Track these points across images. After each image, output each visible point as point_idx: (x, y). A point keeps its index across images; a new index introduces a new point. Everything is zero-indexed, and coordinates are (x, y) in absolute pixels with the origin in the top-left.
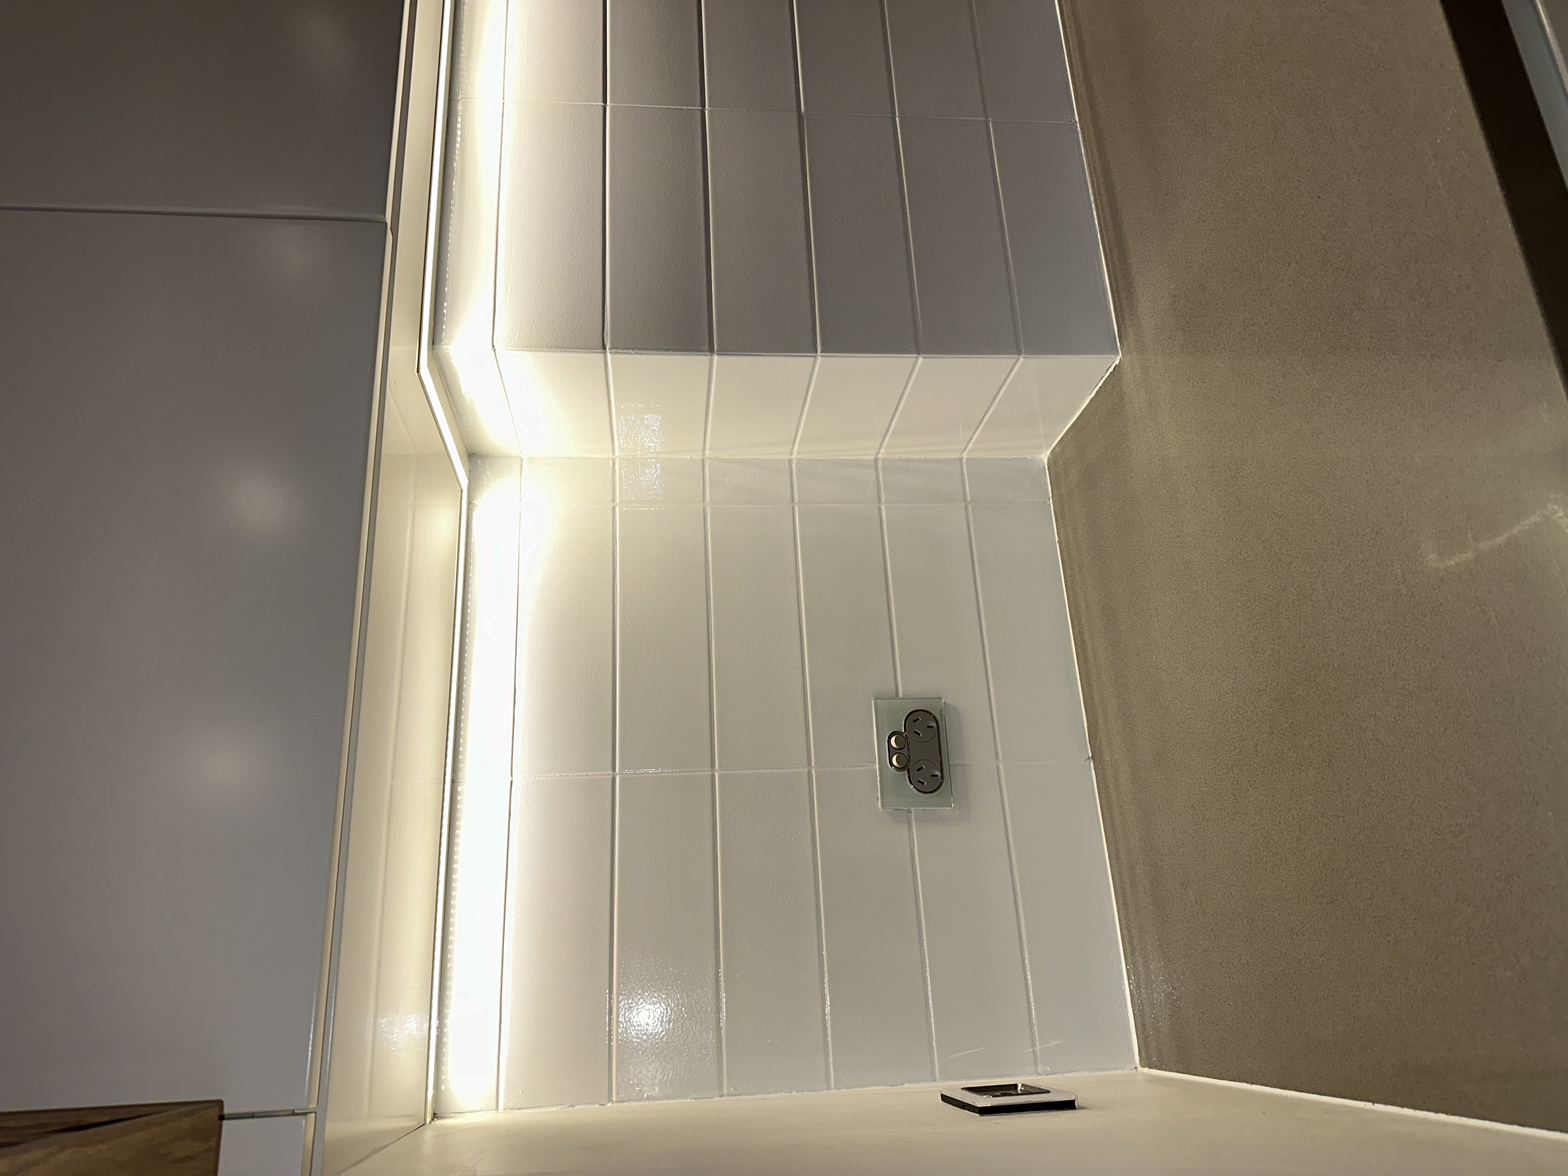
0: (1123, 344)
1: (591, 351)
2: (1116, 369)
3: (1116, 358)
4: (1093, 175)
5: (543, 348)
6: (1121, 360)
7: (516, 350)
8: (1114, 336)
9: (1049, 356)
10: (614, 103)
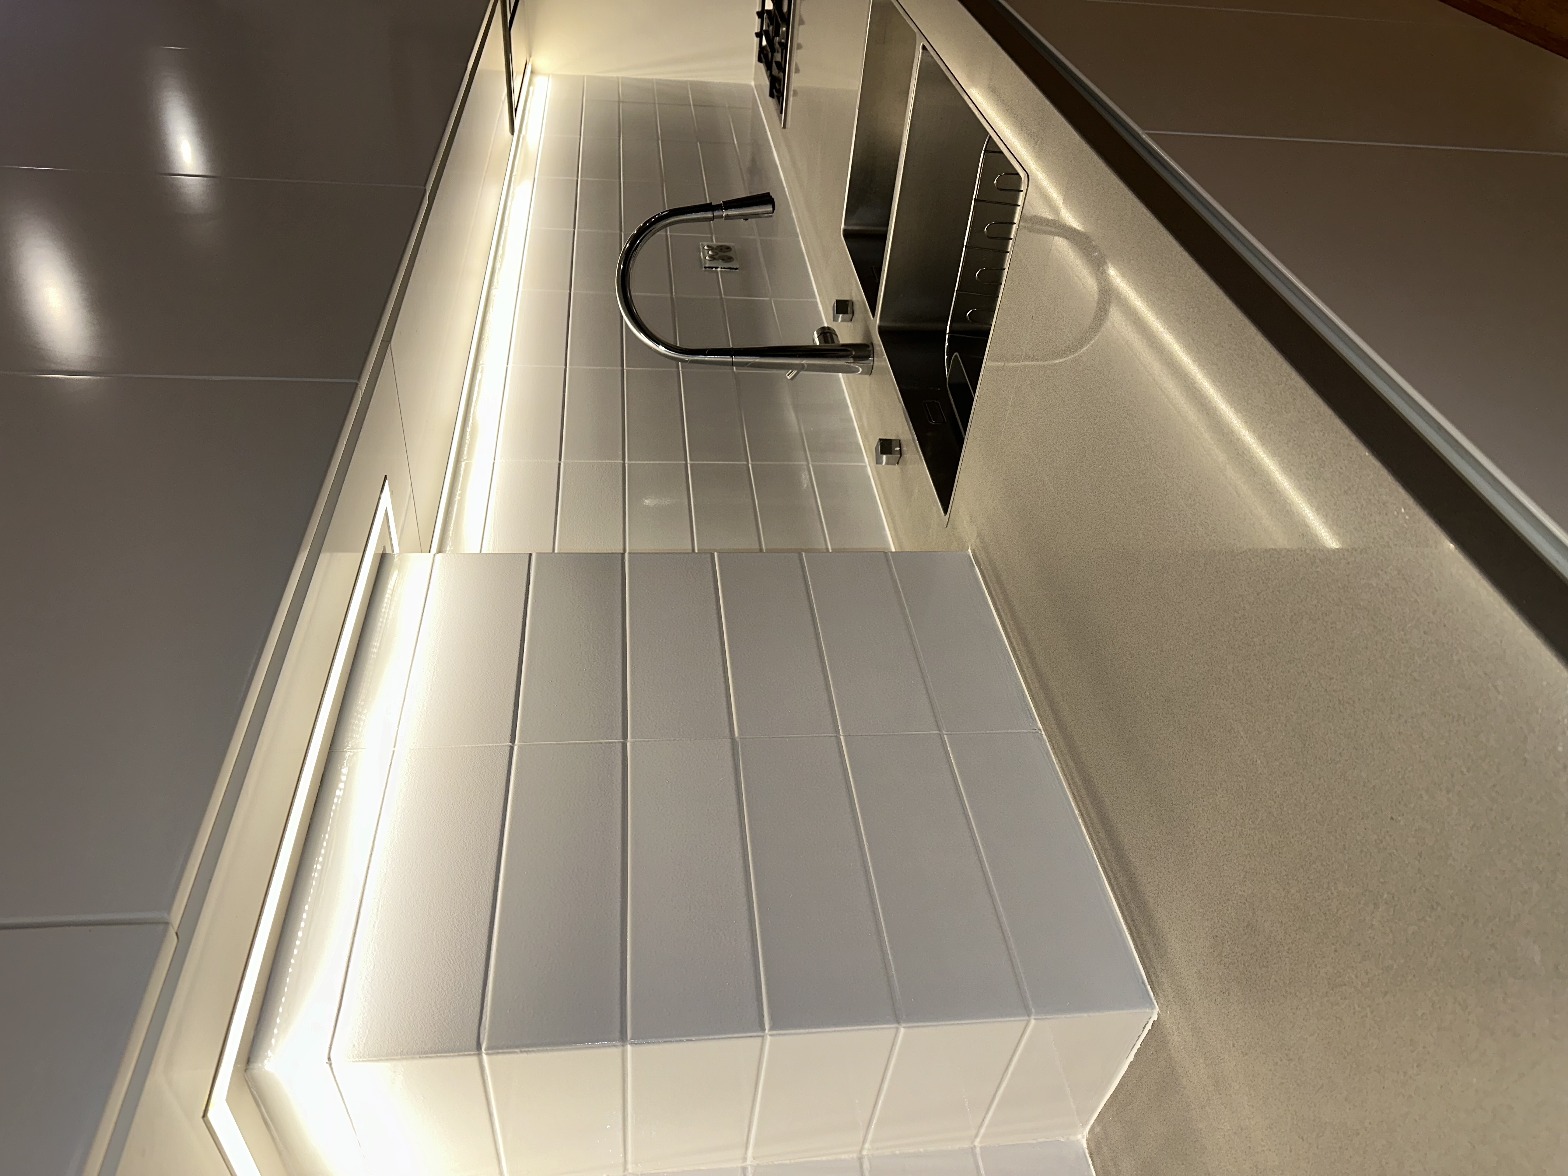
0: (1157, 994)
1: (461, 1053)
2: (1155, 1026)
3: (1152, 1013)
4: (1072, 786)
5: (397, 1055)
6: (1158, 1014)
7: (359, 1061)
8: (1143, 982)
9: (1068, 1016)
10: (522, 742)
